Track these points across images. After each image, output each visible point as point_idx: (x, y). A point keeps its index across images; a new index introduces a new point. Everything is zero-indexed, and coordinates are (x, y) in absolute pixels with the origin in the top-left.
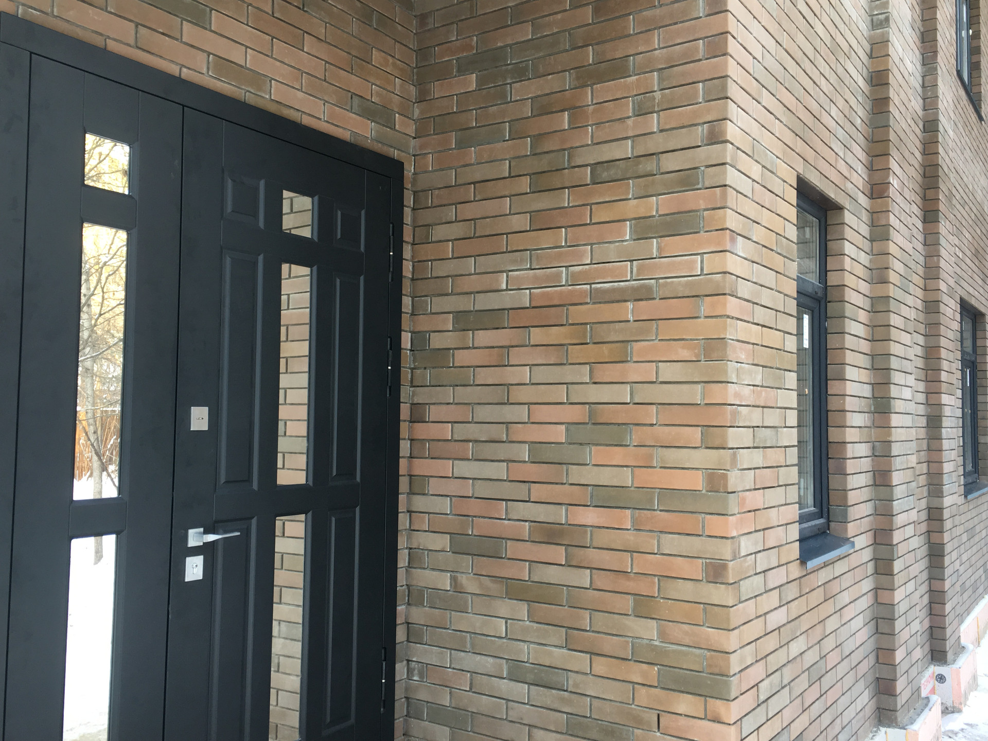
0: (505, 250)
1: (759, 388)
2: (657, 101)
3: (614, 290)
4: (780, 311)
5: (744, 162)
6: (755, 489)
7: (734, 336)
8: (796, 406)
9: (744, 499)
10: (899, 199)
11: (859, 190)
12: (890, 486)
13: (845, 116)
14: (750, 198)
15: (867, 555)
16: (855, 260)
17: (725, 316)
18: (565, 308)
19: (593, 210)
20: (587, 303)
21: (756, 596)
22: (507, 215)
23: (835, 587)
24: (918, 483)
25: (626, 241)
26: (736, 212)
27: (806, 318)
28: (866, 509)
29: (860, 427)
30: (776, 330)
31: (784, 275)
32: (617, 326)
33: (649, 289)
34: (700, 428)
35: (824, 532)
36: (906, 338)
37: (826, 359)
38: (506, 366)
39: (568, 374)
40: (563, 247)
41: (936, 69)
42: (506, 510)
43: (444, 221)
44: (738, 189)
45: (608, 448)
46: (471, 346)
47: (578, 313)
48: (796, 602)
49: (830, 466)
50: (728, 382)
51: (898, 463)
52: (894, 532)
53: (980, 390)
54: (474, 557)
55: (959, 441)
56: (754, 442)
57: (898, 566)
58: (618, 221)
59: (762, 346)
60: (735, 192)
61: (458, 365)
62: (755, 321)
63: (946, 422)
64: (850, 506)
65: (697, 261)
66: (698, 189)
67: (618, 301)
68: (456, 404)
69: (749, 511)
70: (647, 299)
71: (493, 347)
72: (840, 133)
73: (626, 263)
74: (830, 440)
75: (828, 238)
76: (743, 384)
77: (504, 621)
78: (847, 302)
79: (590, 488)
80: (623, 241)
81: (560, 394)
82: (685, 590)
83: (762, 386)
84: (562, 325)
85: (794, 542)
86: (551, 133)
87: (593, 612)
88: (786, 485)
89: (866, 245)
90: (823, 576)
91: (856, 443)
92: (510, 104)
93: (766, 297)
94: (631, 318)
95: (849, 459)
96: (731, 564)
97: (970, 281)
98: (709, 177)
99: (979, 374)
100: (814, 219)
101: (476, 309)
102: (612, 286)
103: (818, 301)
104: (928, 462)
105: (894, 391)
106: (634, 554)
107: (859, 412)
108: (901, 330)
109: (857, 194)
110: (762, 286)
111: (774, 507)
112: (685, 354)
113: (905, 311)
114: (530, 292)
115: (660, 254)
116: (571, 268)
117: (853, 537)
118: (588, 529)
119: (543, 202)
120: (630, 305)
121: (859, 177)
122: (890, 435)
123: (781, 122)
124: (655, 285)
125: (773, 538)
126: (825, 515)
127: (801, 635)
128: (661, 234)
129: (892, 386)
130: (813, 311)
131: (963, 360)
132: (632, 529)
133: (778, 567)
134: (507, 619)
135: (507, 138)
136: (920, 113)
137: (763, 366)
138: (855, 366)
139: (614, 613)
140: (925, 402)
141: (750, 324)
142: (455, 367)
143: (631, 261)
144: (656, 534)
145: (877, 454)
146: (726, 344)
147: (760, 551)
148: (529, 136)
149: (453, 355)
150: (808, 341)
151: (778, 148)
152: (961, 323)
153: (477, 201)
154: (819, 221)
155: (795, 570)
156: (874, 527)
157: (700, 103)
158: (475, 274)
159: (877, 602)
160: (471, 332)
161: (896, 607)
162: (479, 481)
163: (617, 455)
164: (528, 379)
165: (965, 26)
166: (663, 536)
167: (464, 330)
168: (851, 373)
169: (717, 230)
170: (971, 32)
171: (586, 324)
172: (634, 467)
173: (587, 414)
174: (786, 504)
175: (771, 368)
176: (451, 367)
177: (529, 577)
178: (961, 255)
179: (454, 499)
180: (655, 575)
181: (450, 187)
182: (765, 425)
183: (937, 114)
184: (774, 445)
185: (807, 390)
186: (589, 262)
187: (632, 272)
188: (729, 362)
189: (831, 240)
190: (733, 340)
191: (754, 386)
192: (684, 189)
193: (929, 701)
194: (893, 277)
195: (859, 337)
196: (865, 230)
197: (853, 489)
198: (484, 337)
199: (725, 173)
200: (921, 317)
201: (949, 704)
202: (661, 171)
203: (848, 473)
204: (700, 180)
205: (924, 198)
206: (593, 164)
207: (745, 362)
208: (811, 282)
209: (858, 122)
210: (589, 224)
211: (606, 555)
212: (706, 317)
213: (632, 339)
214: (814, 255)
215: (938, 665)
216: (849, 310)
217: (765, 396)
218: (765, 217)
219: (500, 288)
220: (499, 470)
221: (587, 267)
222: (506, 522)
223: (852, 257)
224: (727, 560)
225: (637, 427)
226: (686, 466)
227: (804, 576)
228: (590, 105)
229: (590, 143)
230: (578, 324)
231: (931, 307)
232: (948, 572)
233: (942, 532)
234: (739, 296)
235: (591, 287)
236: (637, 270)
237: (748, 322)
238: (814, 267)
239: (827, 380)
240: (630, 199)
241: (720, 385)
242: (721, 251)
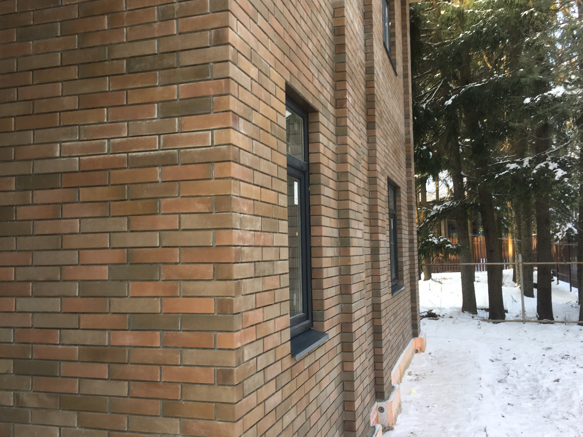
0: (58, 125)
1: (259, 233)
2: (176, 10)
3: (145, 157)
4: (275, 177)
5: (244, 63)
6: (256, 308)
7: (238, 193)
8: (287, 245)
9: (247, 318)
10: (352, 110)
11: (328, 101)
12: (350, 294)
13: (318, 51)
14: (249, 92)
15: (336, 341)
16: (327, 147)
17: (230, 177)
18: (108, 172)
19: (129, 94)
20: (125, 168)
21: (257, 389)
22: (59, 97)
23: (316, 367)
24: (366, 290)
25: (155, 119)
26: (238, 99)
27: (296, 184)
28: (335, 311)
29: (331, 257)
30: (272, 190)
31: (277, 151)
32: (149, 185)
33: (173, 156)
34: (212, 265)
35: (310, 329)
36: (358, 199)
37: (310, 212)
38: (60, 219)
39: (111, 224)
40: (105, 123)
41: (372, 36)
42: (60, 337)
43: (7, 100)
44: (239, 82)
45: (143, 283)
46: (31, 203)
47: (117, 176)
48: (288, 385)
49: (313, 284)
50: (233, 229)
51: (355, 279)
52: (353, 324)
53: (398, 231)
54: (34, 377)
55: (388, 262)
56: (255, 274)
57: (355, 345)
58: (149, 103)
59: (261, 201)
60: (237, 85)
61: (20, 219)
62: (255, 183)
63: (382, 251)
64: (326, 310)
65: (209, 136)
66: (208, 80)
67: (149, 166)
68: (19, 251)
69: (252, 326)
70: (171, 165)
71: (49, 204)
72: (315, 61)
73: (155, 136)
74: (313, 266)
75: (310, 131)
76: (246, 230)
77: (58, 429)
78: (322, 174)
79: (128, 316)
80: (153, 119)
81: (105, 240)
82: (202, 393)
83: (261, 231)
84: (106, 186)
85: (287, 342)
86: (94, 32)
87: (130, 416)
88: (280, 302)
89: (333, 138)
90: (308, 362)
91: (329, 267)
92: (61, 7)
93: (263, 166)
94: (159, 179)
95: (325, 278)
96: (236, 369)
97: (392, 167)
98: (216, 70)
99: (398, 222)
100: (300, 118)
101: (35, 172)
102: (145, 154)
103: (304, 173)
104: (372, 276)
105: (352, 233)
106: (163, 366)
107: (331, 247)
108: (355, 193)
109: (327, 104)
110: (260, 157)
111: (272, 319)
112: (201, 207)
113: (357, 182)
114: (79, 159)
115: (181, 129)
116: (112, 140)
117: (328, 330)
118: (127, 349)
119: (88, 87)
120: (158, 170)
121: (327, 93)
122: (349, 261)
123: (273, 41)
124: (177, 154)
125: (270, 343)
126: (310, 317)
127: (292, 407)
128: (181, 114)
129: (350, 229)
130: (300, 180)
131: (389, 214)
132: (161, 347)
133: (275, 362)
134: (60, 427)
135: (59, 35)
136: (364, 62)
137: (262, 217)
138: (328, 217)
139: (146, 415)
140: (369, 239)
141: (251, 185)
142: (18, 221)
143: (159, 135)
144: (180, 349)
145: (342, 274)
146: (231, 199)
147: (260, 354)
148: (77, 34)
149: (16, 210)
150: (297, 200)
151: (271, 60)
152: (388, 191)
153: (35, 85)
154: (304, 120)
155: (288, 362)
156: (341, 321)
157: (209, 13)
158: (34, 144)
159: (343, 371)
160: (31, 192)
161: (355, 373)
162: (38, 314)
163: (150, 288)
164: (78, 229)
165: (387, 20)
166: (185, 350)
167: (25, 190)
168: (325, 221)
169: (223, 112)
170: (390, 23)
171: (125, 184)
172: (163, 297)
173: (126, 256)
174: (281, 316)
175: (268, 217)
176: (14, 221)
177: (79, 391)
178: (387, 152)
179: (16, 330)
180: (179, 383)
181: (13, 73)
182: (264, 259)
183: (373, 63)
184: (271, 274)
185: (297, 233)
186: (126, 135)
187: (159, 143)
188: (233, 213)
189: (311, 133)
190: (237, 196)
191: (255, 231)
192: (198, 79)
193: (375, 429)
194: (350, 160)
195: (331, 198)
196: (332, 128)
197: (327, 299)
198: (41, 196)
199: (228, 68)
200: (367, 187)
201: (386, 425)
202: (181, 65)
203: (324, 288)
204: (210, 73)
205: (367, 115)
206: (128, 58)
207: (247, 212)
208: (298, 160)
209: (327, 57)
210: (126, 105)
211: (141, 369)
212: (216, 179)
213: (160, 196)
214: (301, 143)
215: (380, 402)
216: (323, 180)
217: (264, 238)
218: (262, 107)
219: (54, 156)
220: (55, 305)
221: (125, 139)
222: (60, 347)
223: (325, 144)
224: (233, 367)
225: (165, 266)
226: (202, 295)
227: (295, 364)
228: (124, 11)
229: (125, 40)
230: (118, 185)
231: (372, 180)
232: (384, 342)
233: (380, 318)
234: (241, 162)
235: (128, 155)
236: (164, 142)
237: (250, 183)
238: (301, 150)
239: (310, 226)
240: (157, 86)
241: (227, 231)
242: (227, 128)
